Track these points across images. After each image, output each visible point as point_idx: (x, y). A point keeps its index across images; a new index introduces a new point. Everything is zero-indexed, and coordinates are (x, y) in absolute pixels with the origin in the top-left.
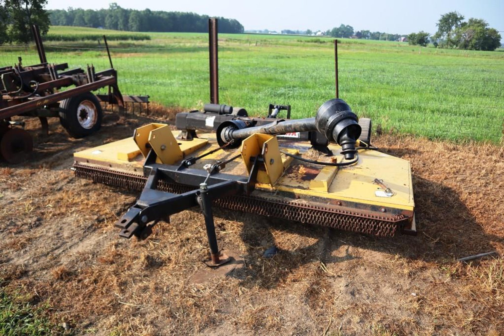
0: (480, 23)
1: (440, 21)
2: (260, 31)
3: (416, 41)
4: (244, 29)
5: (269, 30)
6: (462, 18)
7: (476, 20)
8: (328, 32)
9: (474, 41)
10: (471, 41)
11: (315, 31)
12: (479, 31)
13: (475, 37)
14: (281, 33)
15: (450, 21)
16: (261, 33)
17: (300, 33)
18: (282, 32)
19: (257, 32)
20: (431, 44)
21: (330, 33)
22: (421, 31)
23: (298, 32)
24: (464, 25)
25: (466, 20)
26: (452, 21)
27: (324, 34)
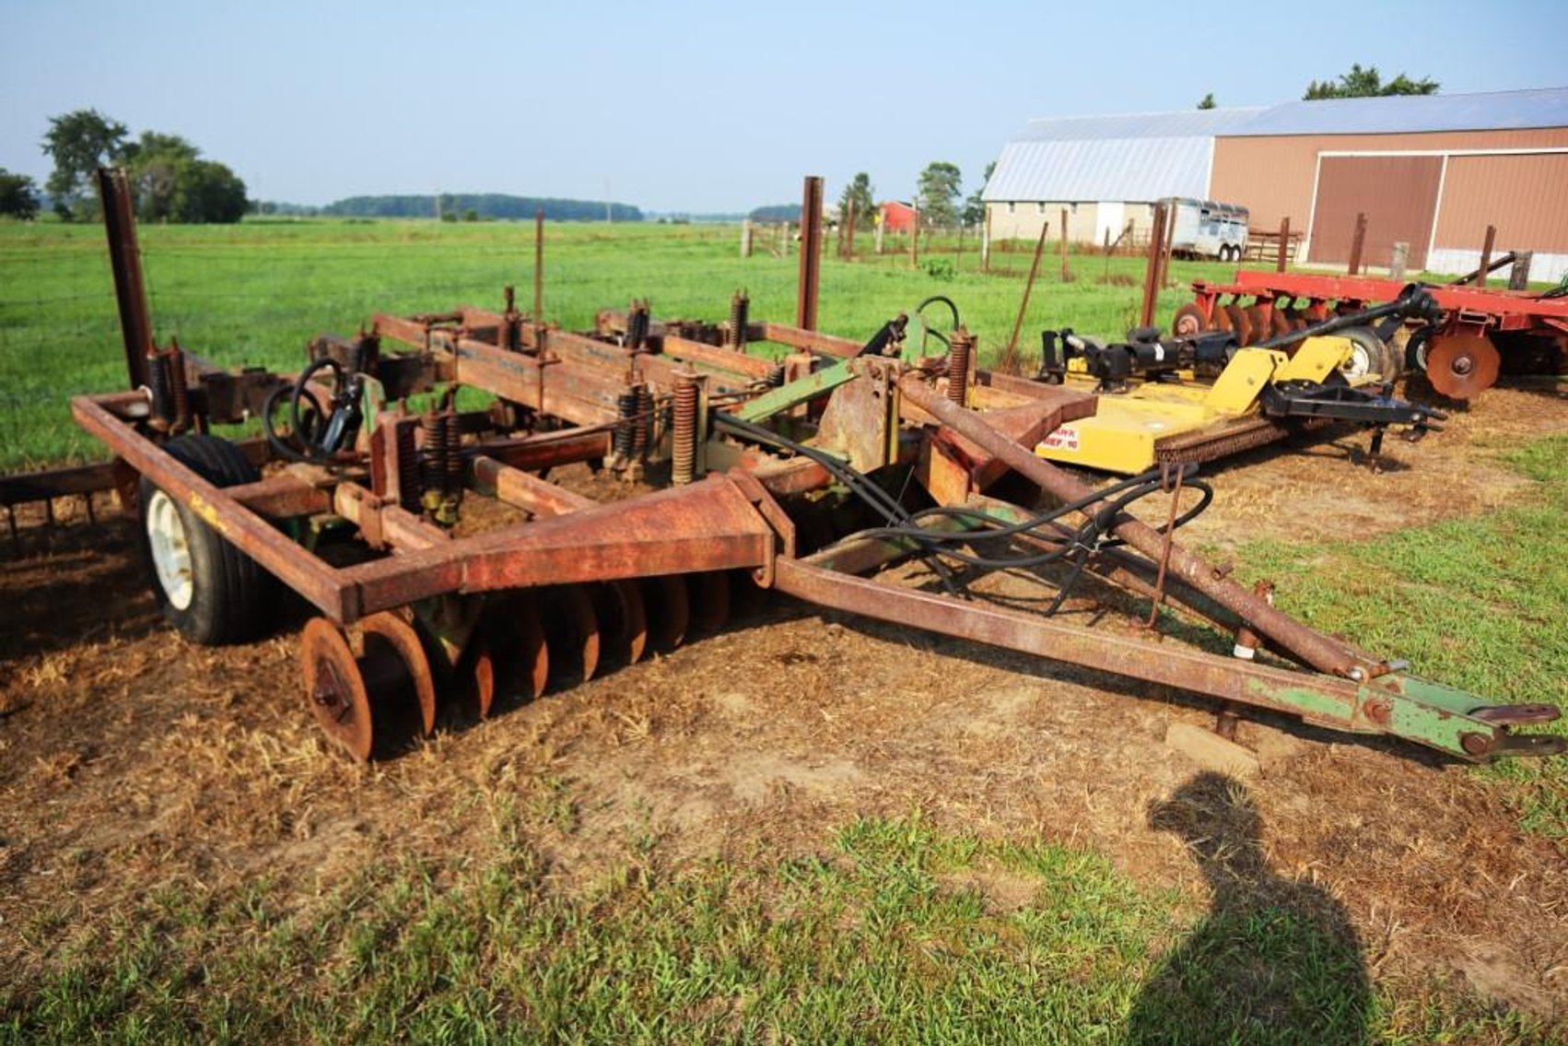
0: (177, 147)
1: (53, 136)
6: (121, 131)
7: (162, 137)
9: (179, 198)
10: (170, 197)
12: (185, 169)
13: (181, 185)
15: (86, 137)
20: (46, 213)
24: (131, 150)
25: (133, 137)
26: (93, 139)
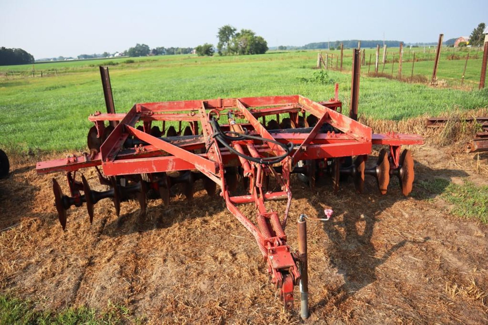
0: (249, 33)
1: (219, 33)
2: (55, 59)
3: (203, 52)
4: (34, 59)
5: (64, 57)
6: (235, 30)
7: (246, 30)
8: (126, 53)
9: (248, 47)
10: (246, 47)
11: (113, 53)
12: (250, 39)
13: (249, 44)
14: (78, 59)
15: (227, 32)
16: (55, 61)
17: (99, 57)
18: (79, 57)
19: (52, 60)
20: (216, 54)
21: (128, 53)
22: (205, 43)
23: (95, 56)
24: (238, 35)
25: (239, 31)
26: (228, 33)
27: (121, 55)
